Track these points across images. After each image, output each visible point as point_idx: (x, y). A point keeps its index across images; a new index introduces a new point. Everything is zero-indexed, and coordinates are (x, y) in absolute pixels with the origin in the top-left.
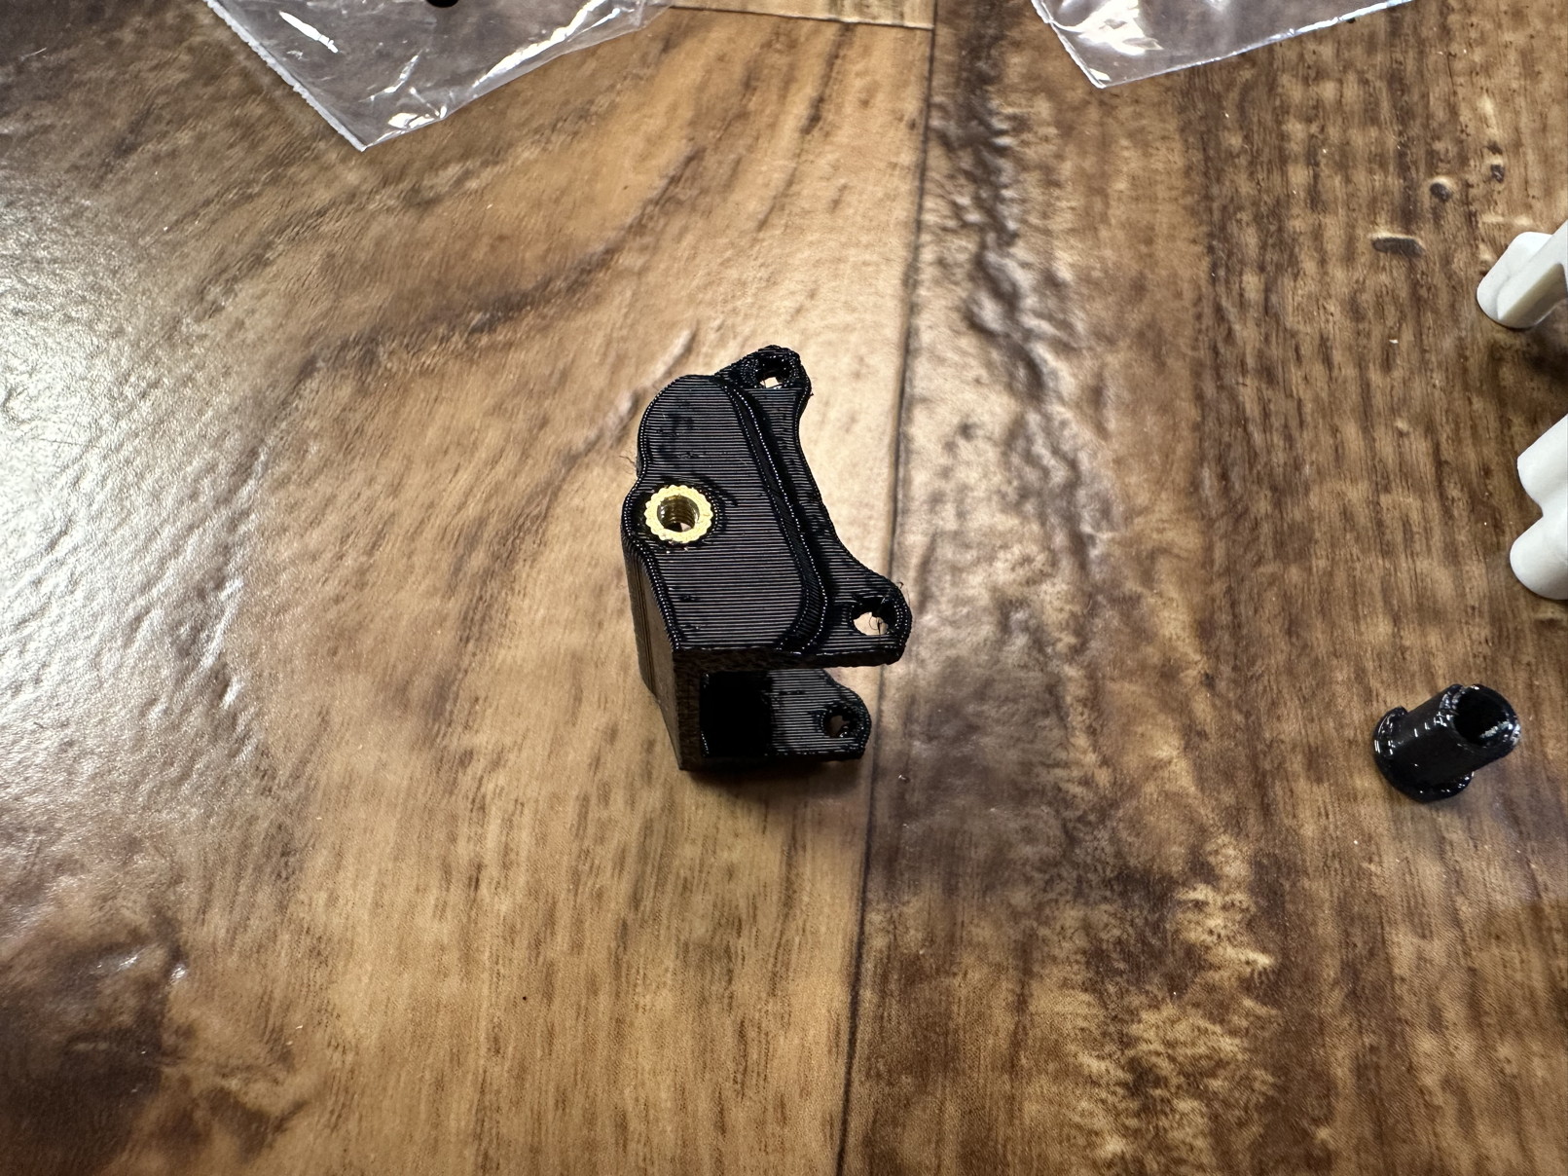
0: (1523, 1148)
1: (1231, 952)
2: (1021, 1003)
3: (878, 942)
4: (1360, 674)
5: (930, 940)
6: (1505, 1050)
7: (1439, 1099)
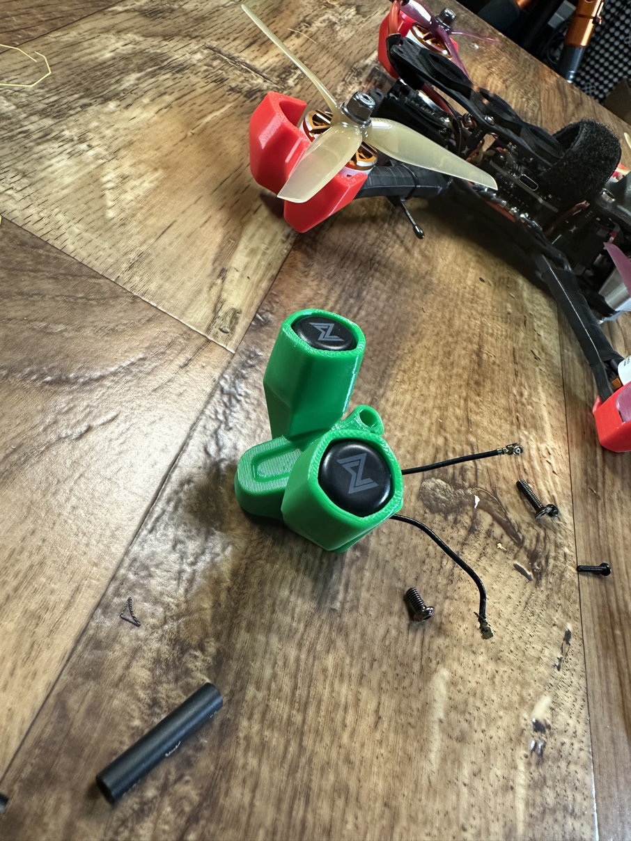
0: (260, 765)
1: (199, 675)
2: (128, 667)
3: (91, 632)
4: (274, 604)
5: (108, 637)
6: (267, 733)
7: (242, 741)
